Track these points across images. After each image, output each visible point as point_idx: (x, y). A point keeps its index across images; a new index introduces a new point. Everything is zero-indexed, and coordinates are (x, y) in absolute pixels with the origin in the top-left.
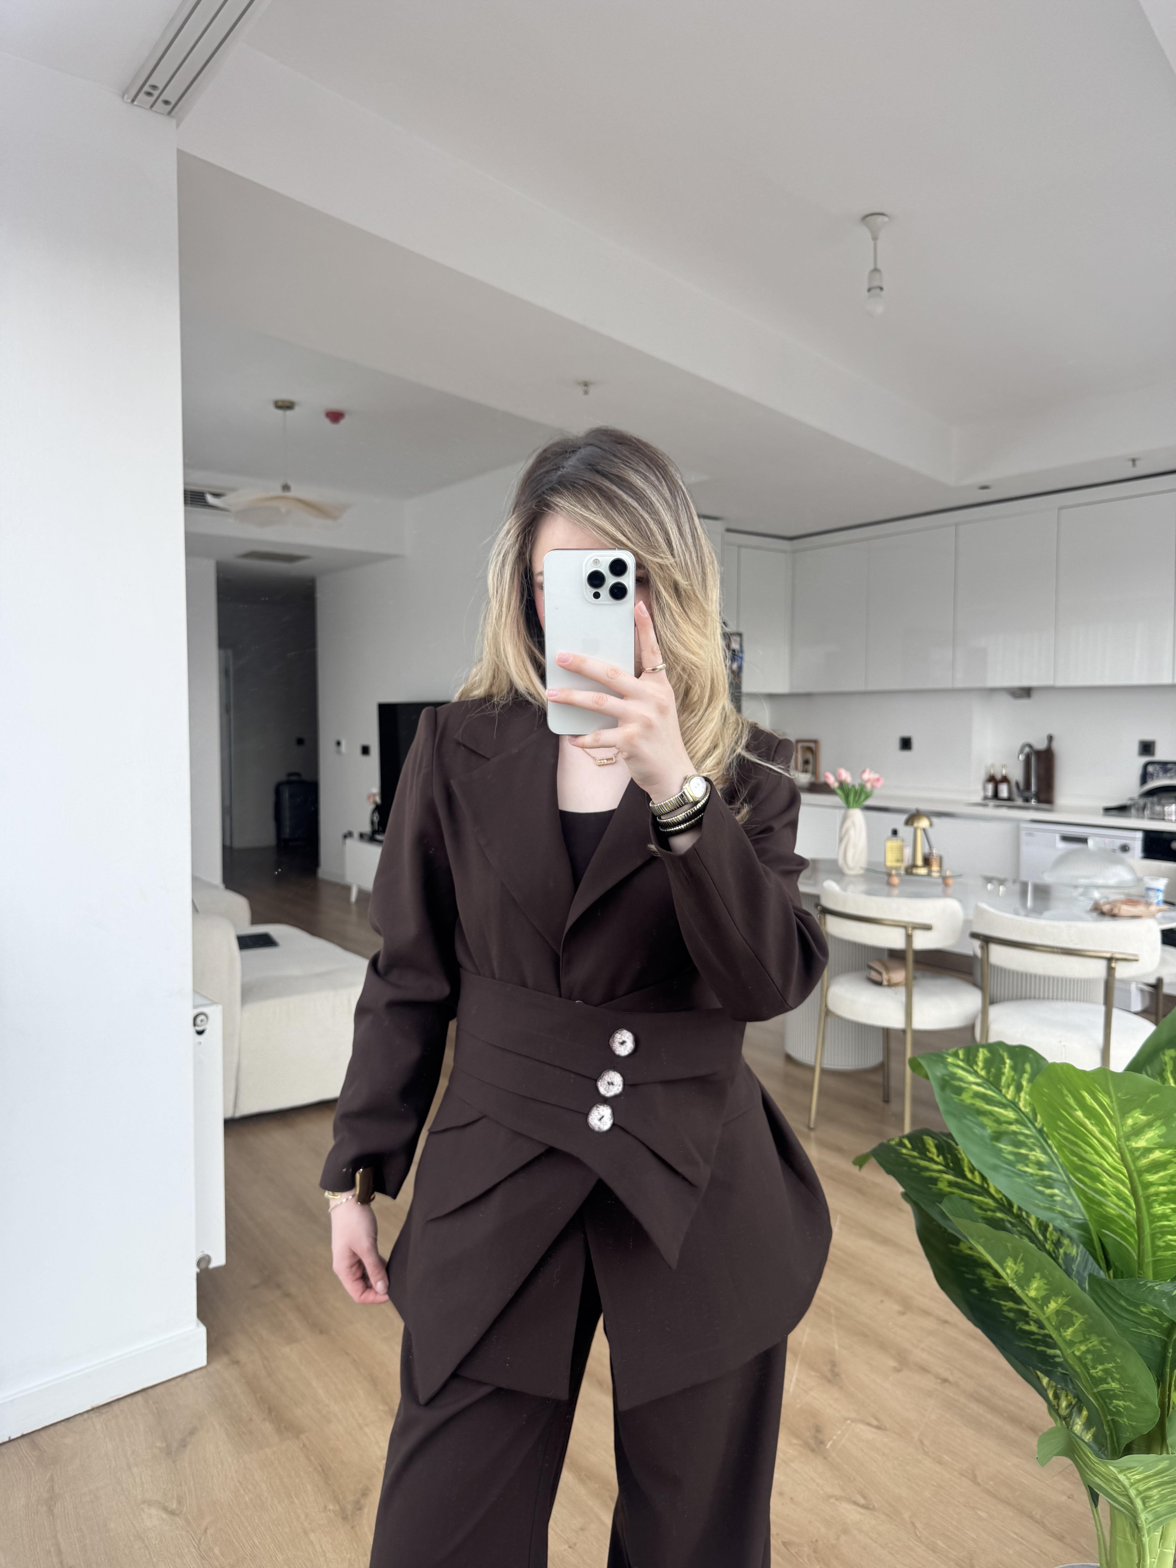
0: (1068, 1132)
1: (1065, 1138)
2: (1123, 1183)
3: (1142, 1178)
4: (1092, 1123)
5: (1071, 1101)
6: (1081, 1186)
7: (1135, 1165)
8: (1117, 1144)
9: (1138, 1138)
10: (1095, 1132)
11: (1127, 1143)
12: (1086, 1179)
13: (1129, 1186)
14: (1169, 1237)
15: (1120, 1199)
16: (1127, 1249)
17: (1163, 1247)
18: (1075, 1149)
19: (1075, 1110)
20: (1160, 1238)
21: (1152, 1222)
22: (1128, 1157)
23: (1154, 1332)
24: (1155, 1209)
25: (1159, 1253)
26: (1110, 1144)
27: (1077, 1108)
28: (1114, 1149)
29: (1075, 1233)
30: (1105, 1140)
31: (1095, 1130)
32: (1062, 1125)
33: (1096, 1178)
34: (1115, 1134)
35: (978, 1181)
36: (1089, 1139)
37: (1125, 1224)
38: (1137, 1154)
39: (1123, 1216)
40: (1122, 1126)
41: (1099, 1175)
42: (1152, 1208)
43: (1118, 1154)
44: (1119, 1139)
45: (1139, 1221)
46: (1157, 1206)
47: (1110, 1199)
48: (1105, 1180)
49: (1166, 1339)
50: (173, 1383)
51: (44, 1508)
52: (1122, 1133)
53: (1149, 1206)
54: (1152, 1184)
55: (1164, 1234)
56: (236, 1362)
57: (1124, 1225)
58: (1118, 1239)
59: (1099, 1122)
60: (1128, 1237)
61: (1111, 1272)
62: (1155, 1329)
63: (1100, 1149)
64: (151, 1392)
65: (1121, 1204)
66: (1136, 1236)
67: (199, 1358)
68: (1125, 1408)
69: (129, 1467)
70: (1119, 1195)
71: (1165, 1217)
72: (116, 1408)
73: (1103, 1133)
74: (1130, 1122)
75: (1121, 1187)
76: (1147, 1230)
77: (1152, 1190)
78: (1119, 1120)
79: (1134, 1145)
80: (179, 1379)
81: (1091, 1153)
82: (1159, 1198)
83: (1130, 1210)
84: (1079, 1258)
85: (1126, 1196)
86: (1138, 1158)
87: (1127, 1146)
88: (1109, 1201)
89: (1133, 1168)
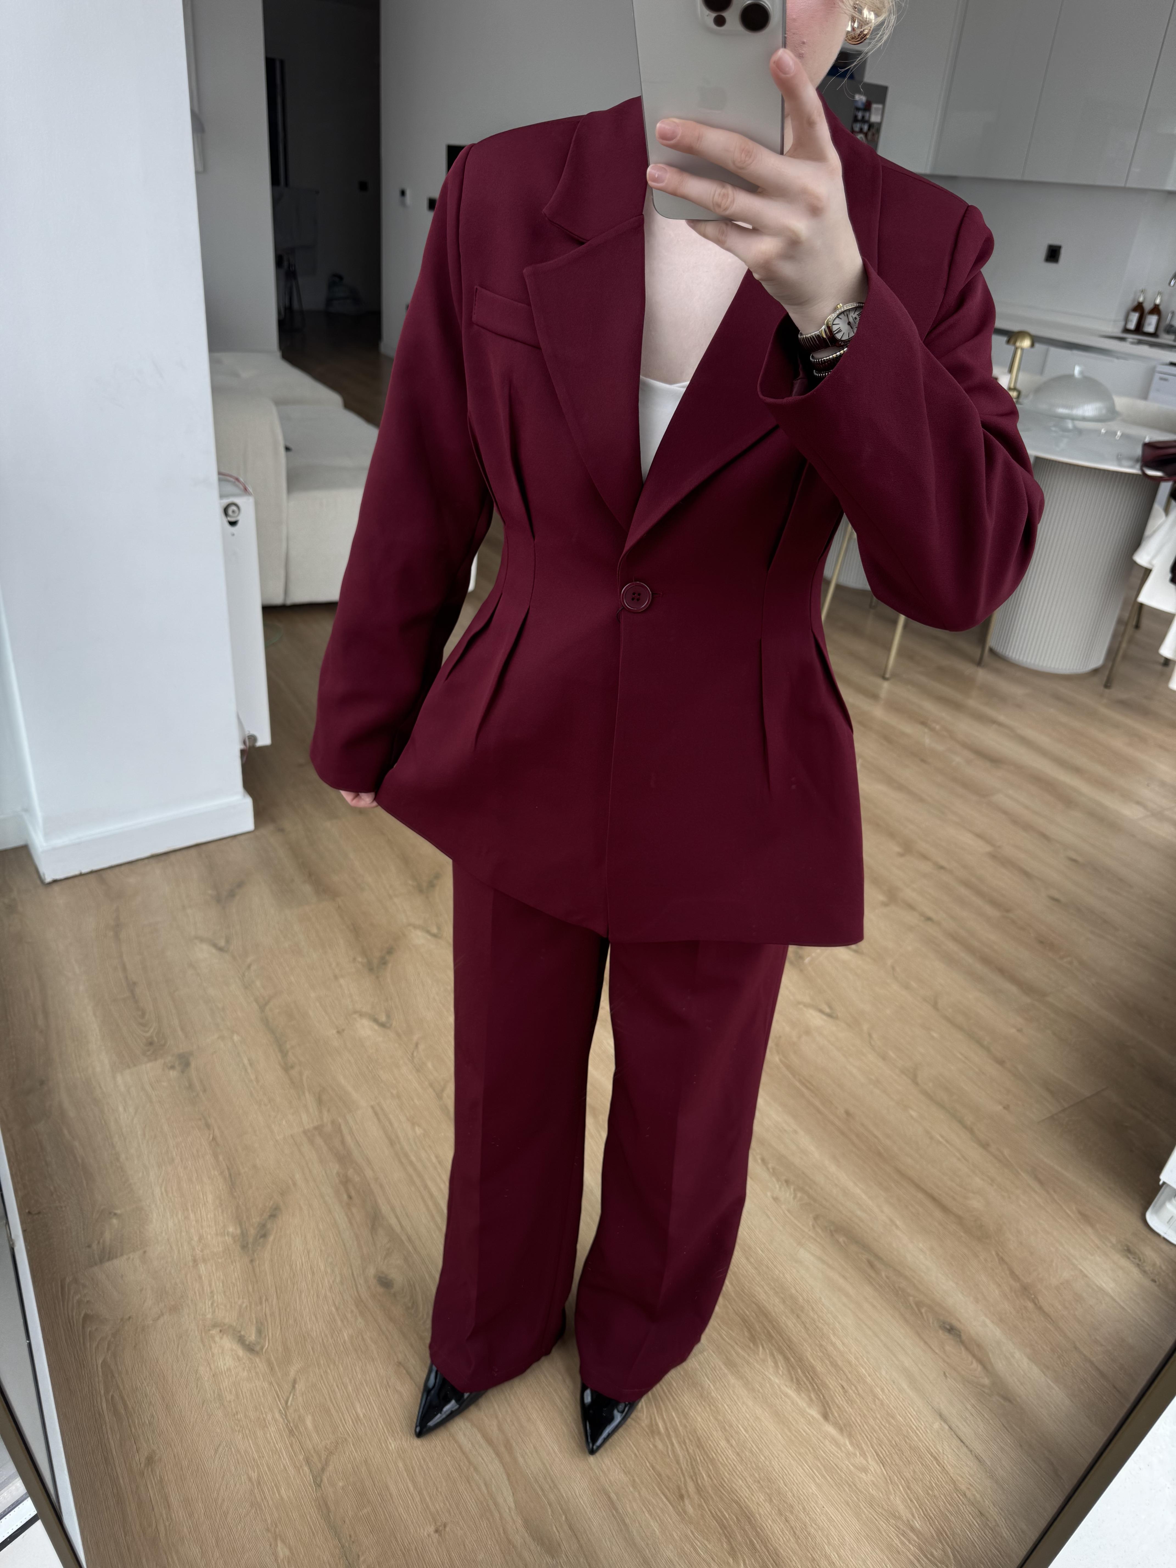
50: (224, 842)
51: (111, 934)
56: (281, 830)
64: (204, 847)
67: (247, 823)
69: (184, 908)
72: (173, 857)
80: (229, 840)
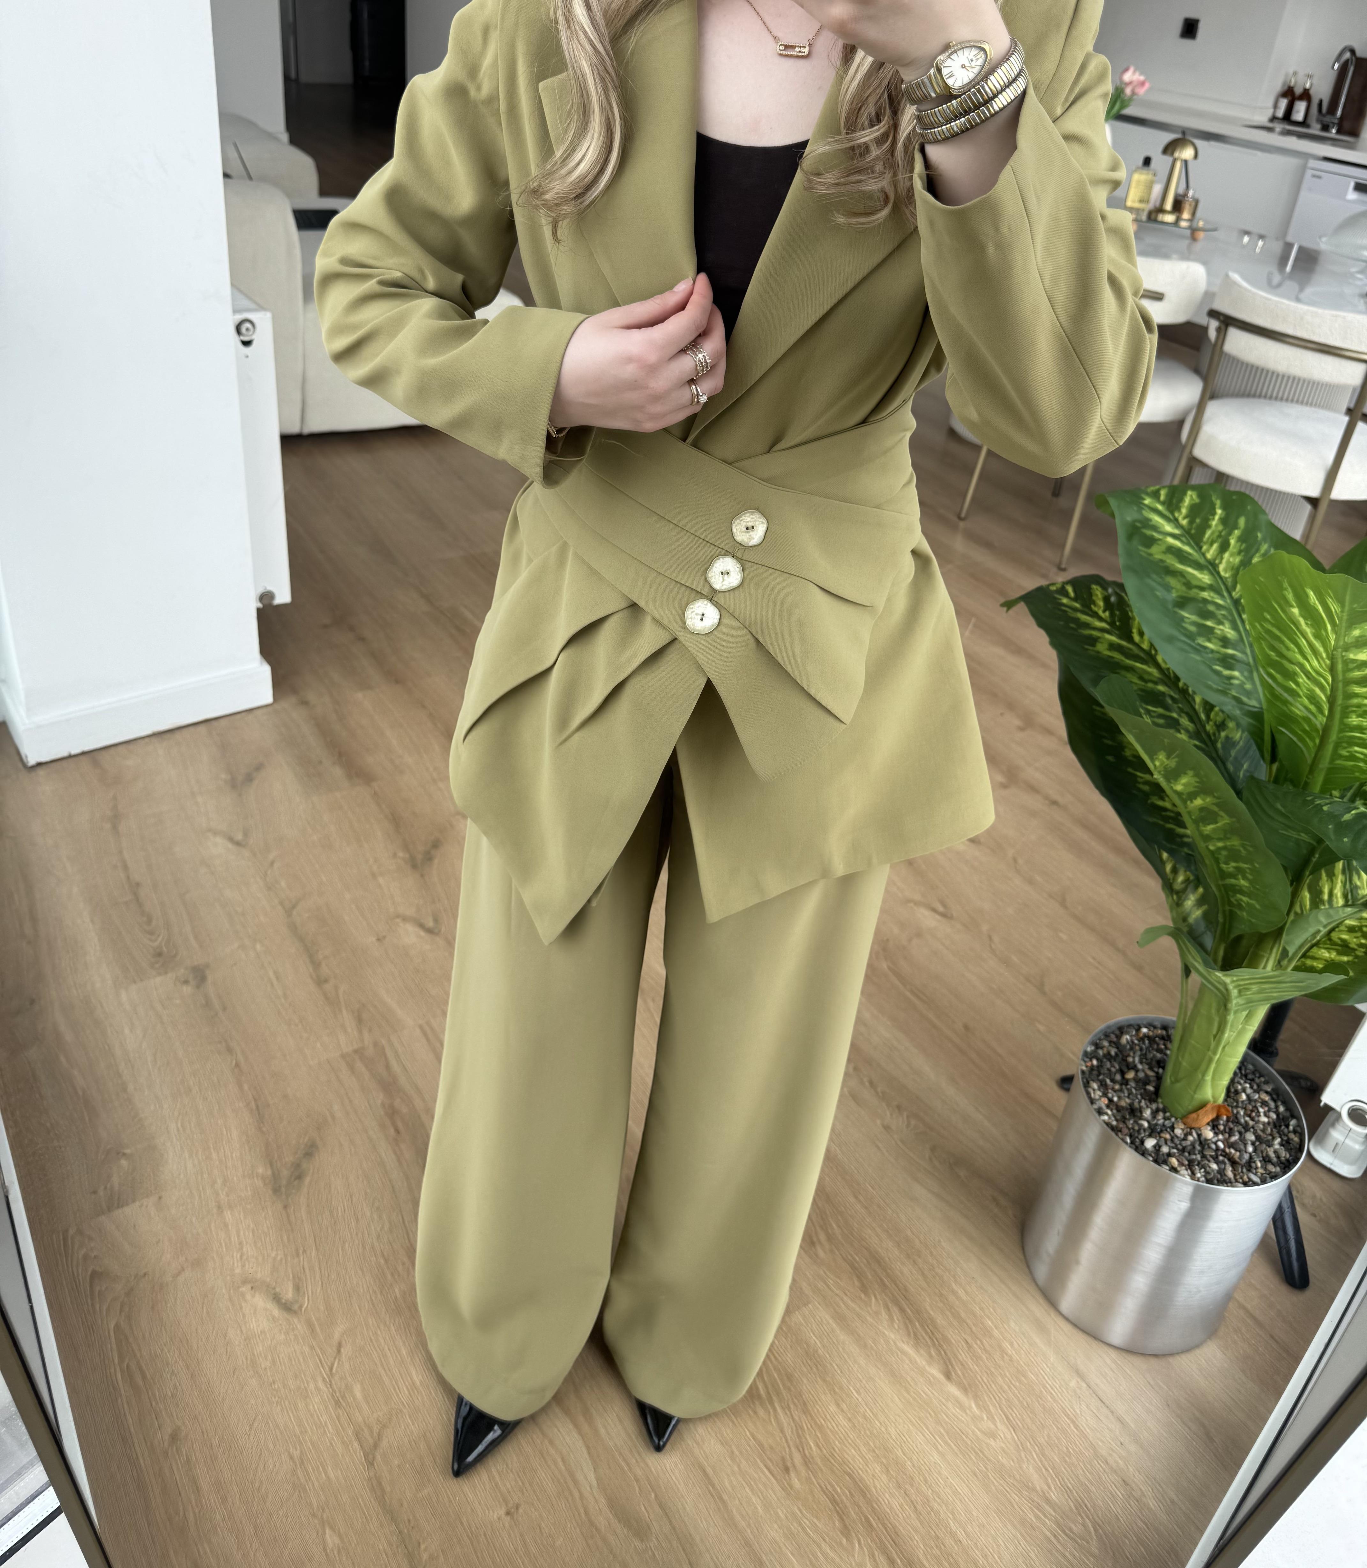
0: (1273, 625)
1: (1268, 632)
2: (1322, 688)
3: (1348, 688)
4: (1307, 624)
5: (1290, 596)
6: (1270, 681)
7: (1344, 675)
8: (1330, 652)
9: (1360, 650)
10: (1306, 633)
11: (1344, 654)
12: (1278, 676)
13: (1329, 693)
14: (1356, 749)
15: (1311, 703)
16: (1302, 751)
17: (1346, 757)
18: (1276, 644)
19: (1292, 606)
20: (1345, 748)
21: (1341, 731)
22: (1340, 667)
23: (1304, 836)
24: (1350, 720)
25: (1338, 762)
26: (1321, 649)
27: (1295, 605)
28: (1324, 655)
29: (1246, 721)
30: (1317, 644)
31: (1308, 631)
32: (1268, 617)
33: (1292, 676)
34: (1333, 643)
35: (1145, 646)
36: (1297, 638)
37: (1309, 726)
38: (1351, 666)
39: (1310, 719)
40: (1345, 636)
41: (1295, 674)
42: (1348, 718)
43: (1328, 662)
44: (1335, 649)
45: (1326, 729)
46: (1354, 717)
47: (1299, 699)
48: (1300, 680)
49: (1315, 844)
52: (1341, 643)
53: (1345, 714)
54: (1357, 695)
55: (1352, 742)
57: (1307, 728)
58: (1295, 739)
59: (1316, 622)
60: (1308, 740)
61: (1275, 767)
62: (1306, 834)
63: (1307, 650)
65: (1312, 707)
66: (1317, 741)
68: (1248, 904)
70: (1312, 698)
71: (1360, 729)
73: (1317, 636)
74: (1356, 633)
75: (1317, 691)
76: (1333, 737)
77: (1355, 701)
78: (1343, 630)
79: (1352, 656)
81: (1294, 652)
82: (1360, 711)
83: (1320, 715)
84: (1241, 743)
85: (1320, 701)
86: (1352, 670)
87: (1343, 657)
88: (1299, 702)
89: (1340, 677)
